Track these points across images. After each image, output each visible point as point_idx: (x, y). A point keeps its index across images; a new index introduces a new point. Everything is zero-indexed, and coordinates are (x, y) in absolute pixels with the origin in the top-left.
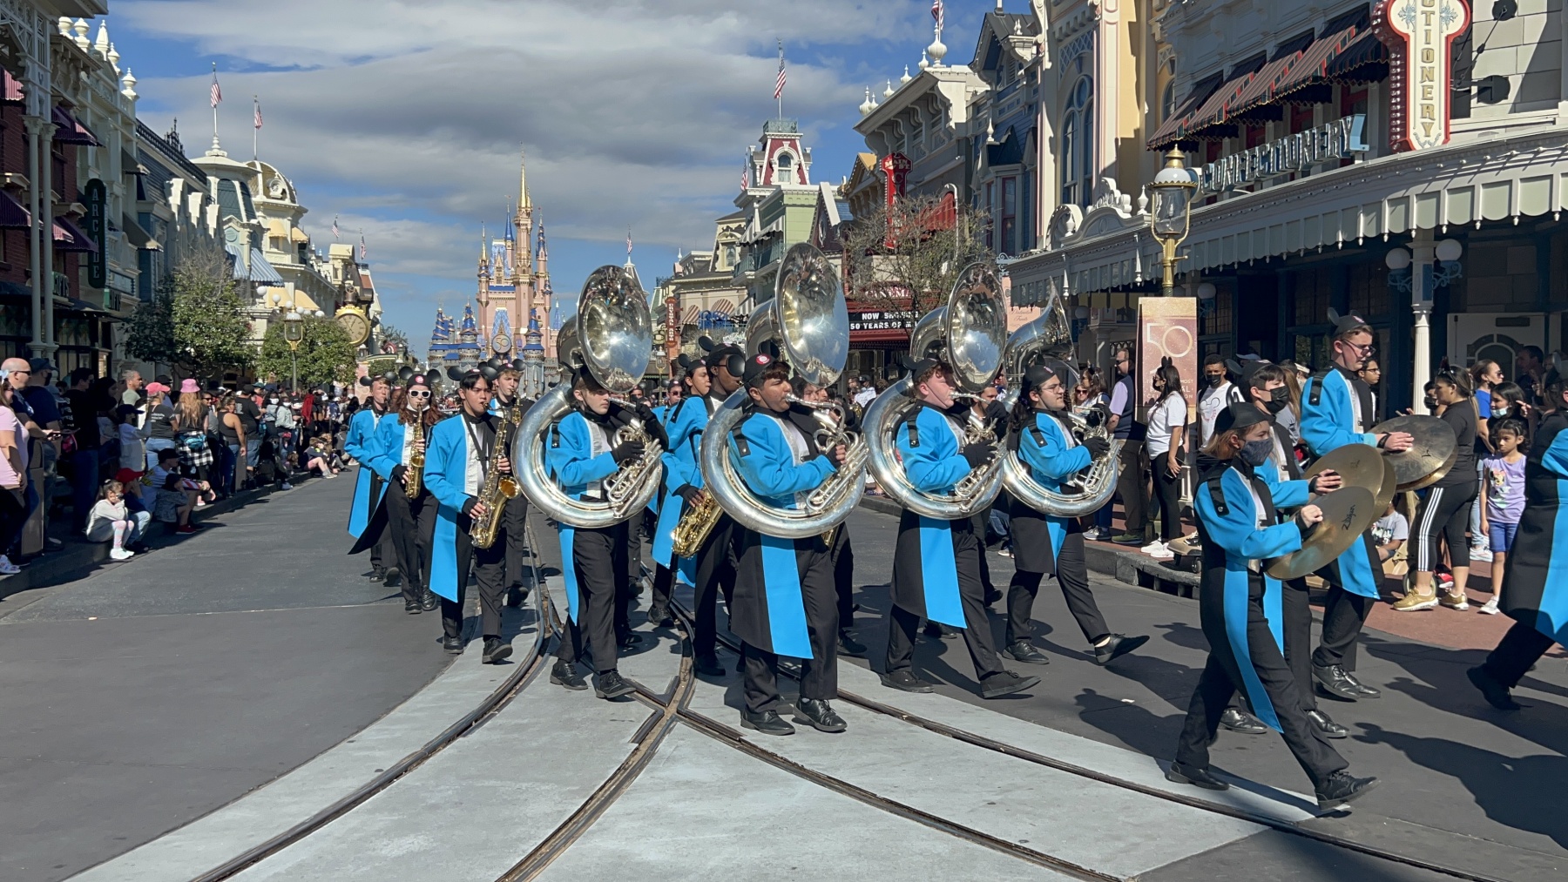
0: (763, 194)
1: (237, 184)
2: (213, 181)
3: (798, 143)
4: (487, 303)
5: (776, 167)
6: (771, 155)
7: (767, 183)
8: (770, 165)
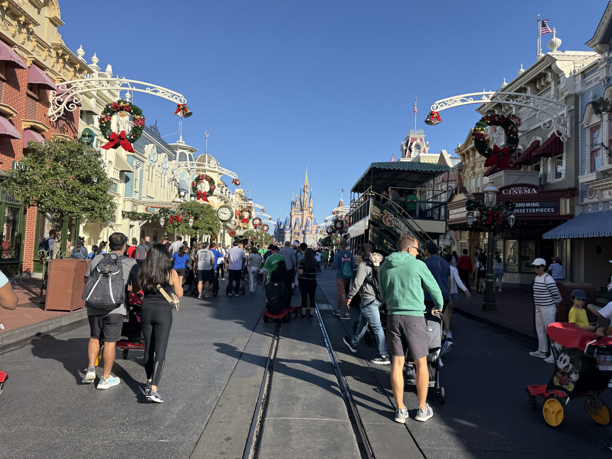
1: (187, 154)
2: (177, 152)
3: (423, 139)
4: (293, 216)
5: (413, 150)
6: (411, 144)
7: (410, 156)
8: (410, 149)
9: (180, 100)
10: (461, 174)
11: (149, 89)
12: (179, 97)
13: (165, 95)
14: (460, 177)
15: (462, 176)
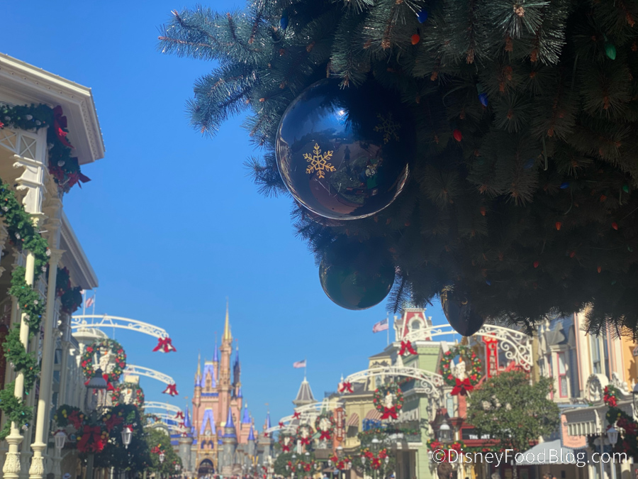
3: (424, 314)
4: (200, 405)
5: (410, 329)
6: (407, 322)
8: (407, 328)
9: (163, 335)
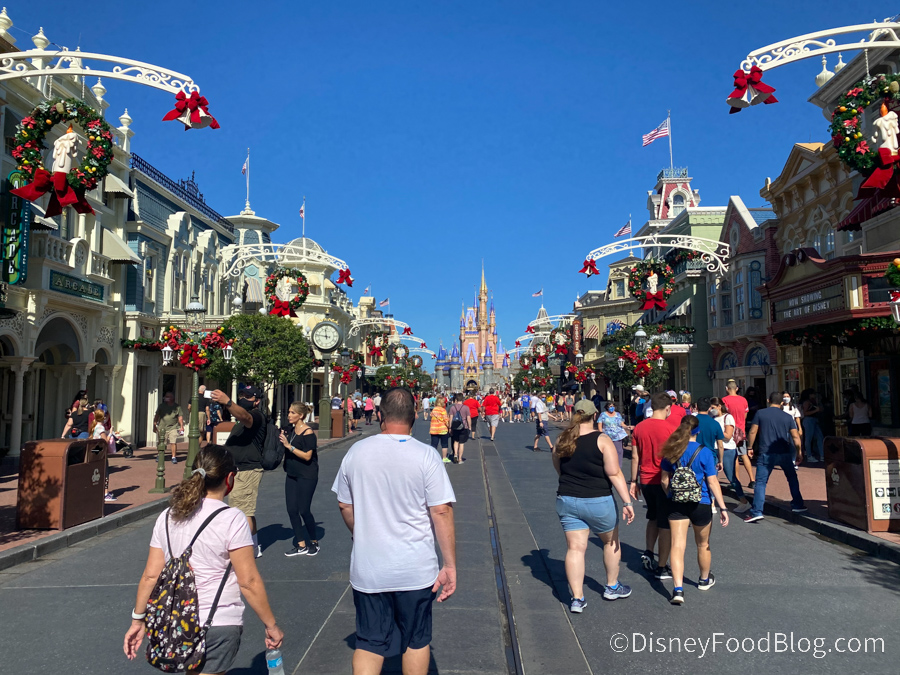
0: (662, 225)
1: (259, 233)
2: (243, 231)
3: (688, 185)
4: (464, 341)
5: (671, 204)
6: (667, 195)
7: (665, 217)
8: (666, 204)
10: (775, 236)
11: (120, 68)
12: (183, 82)
13: (154, 79)
14: (773, 244)
15: (779, 241)
